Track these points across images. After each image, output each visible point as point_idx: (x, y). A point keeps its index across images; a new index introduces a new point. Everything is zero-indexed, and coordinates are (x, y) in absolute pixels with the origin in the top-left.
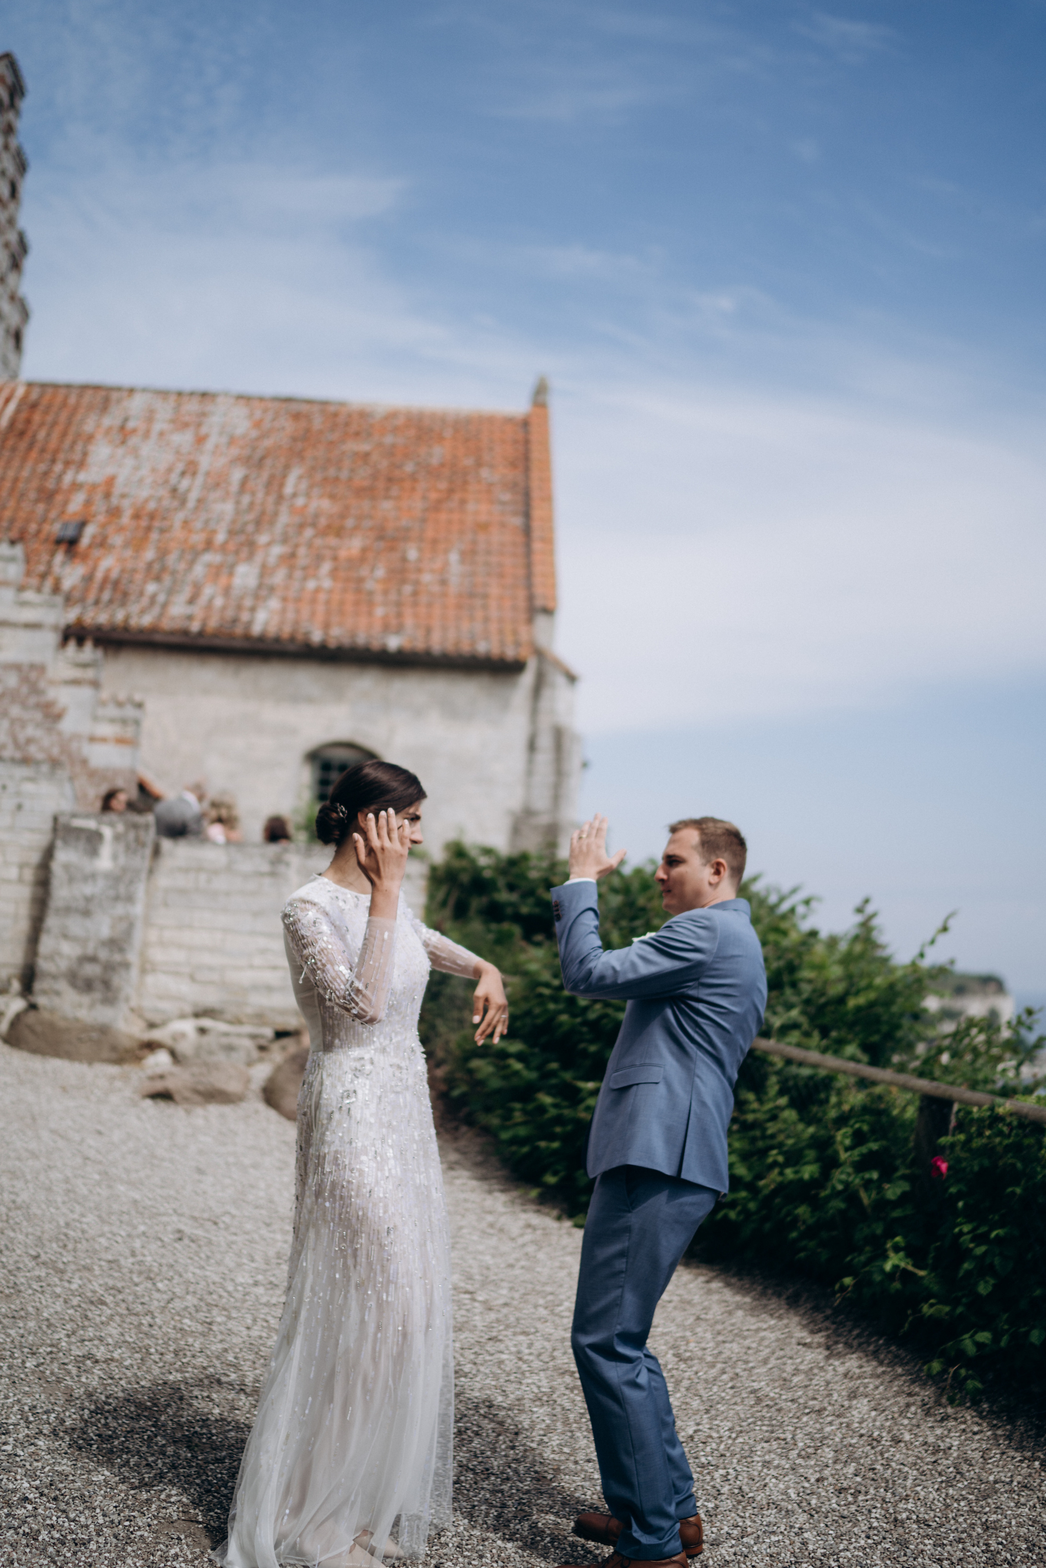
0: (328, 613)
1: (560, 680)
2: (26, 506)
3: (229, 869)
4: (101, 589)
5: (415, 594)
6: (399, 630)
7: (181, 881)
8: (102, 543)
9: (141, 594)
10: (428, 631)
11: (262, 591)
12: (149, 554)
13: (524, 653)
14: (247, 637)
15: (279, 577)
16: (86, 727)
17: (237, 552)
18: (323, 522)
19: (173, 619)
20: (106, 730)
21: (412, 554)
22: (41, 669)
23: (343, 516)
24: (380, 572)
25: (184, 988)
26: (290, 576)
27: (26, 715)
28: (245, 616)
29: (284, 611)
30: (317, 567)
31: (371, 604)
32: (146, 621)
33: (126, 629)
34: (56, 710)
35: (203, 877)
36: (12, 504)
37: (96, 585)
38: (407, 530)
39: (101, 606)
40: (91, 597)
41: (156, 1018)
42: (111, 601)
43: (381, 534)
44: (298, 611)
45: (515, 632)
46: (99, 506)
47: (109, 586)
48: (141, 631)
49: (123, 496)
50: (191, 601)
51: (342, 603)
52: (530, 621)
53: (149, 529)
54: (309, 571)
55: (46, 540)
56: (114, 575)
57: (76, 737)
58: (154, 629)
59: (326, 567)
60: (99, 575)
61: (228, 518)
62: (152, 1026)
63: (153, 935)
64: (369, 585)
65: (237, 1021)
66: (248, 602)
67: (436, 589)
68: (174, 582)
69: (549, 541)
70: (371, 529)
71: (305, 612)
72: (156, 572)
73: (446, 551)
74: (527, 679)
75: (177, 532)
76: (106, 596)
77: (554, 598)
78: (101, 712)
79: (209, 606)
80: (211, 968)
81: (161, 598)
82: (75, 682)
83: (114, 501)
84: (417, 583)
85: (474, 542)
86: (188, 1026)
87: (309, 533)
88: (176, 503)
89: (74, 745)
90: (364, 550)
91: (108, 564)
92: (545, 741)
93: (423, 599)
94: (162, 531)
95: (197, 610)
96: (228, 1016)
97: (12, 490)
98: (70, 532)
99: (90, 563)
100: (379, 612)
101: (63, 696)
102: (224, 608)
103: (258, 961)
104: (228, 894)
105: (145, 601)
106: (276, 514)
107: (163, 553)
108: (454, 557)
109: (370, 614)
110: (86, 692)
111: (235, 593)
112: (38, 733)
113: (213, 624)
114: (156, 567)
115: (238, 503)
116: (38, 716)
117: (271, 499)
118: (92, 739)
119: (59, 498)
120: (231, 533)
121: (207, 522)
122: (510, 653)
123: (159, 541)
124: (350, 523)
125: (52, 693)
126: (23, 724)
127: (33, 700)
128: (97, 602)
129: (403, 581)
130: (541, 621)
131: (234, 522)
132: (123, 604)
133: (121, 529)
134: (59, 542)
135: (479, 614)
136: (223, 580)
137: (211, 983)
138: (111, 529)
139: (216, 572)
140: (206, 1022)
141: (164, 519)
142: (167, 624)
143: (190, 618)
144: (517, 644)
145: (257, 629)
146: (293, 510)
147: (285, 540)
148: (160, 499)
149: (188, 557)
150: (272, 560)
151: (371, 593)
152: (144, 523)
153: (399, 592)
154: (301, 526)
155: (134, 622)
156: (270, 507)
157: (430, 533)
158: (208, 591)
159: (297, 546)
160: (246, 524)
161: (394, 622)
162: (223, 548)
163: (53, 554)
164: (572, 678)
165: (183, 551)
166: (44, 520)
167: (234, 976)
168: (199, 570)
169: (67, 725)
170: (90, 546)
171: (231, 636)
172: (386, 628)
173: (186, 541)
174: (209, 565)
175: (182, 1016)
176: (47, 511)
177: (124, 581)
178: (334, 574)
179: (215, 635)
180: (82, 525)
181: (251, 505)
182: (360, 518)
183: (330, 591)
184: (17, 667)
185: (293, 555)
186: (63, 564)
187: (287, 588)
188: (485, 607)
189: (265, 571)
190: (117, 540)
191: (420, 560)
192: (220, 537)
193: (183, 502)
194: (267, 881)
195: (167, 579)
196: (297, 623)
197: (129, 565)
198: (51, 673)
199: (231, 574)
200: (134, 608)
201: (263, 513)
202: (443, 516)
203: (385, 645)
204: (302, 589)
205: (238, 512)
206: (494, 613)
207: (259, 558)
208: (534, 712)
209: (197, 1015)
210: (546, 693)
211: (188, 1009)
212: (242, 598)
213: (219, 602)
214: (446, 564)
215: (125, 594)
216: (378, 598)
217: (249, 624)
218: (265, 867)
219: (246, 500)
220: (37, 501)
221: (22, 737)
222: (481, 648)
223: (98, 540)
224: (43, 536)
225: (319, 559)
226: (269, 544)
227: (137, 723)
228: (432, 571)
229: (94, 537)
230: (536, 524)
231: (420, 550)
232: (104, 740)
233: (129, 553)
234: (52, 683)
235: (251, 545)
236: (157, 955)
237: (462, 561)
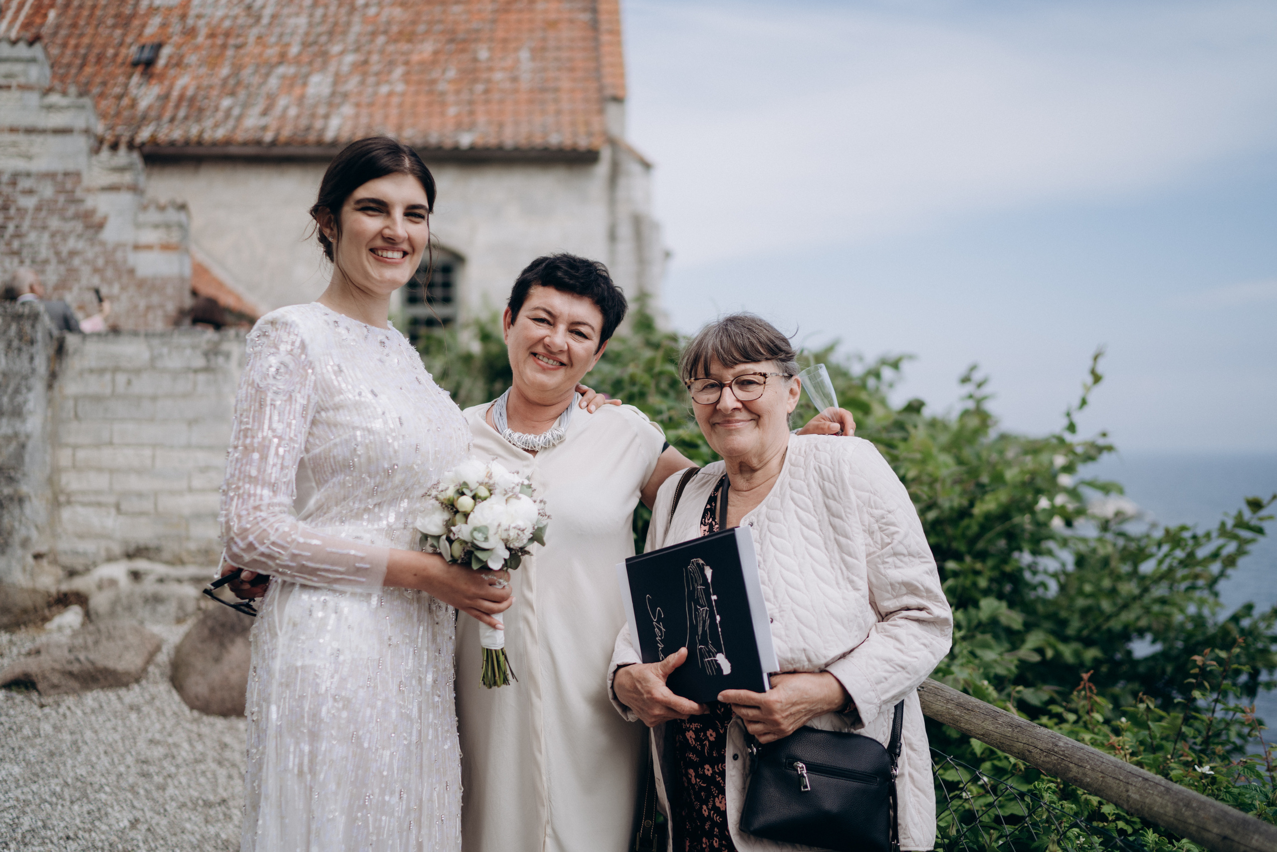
0: (401, 115)
1: (635, 168)
2: (104, 32)
3: (153, 365)
4: (177, 106)
5: (487, 91)
6: (471, 127)
7: (94, 385)
8: (178, 63)
9: (217, 109)
10: (501, 125)
11: (335, 99)
12: (225, 71)
13: (596, 142)
14: (319, 143)
15: (352, 84)
16: (129, 235)
17: (311, 63)
18: (395, 29)
19: (247, 130)
20: (150, 236)
21: (483, 54)
22: (76, 175)
23: (414, 23)
24: (452, 73)
25: (110, 522)
26: (362, 83)
27: (68, 226)
28: (318, 124)
29: (357, 116)
30: (390, 72)
31: (443, 104)
32: (220, 134)
33: (199, 143)
34: (97, 218)
35: (121, 378)
36: (90, 31)
37: (171, 104)
38: (477, 31)
39: (176, 123)
40: (167, 115)
41: (78, 563)
42: (186, 118)
43: (452, 37)
44: (371, 116)
45: (587, 124)
46: (176, 27)
47: (185, 104)
48: (214, 144)
49: (199, 16)
50: (265, 113)
51: (415, 105)
52: (601, 112)
53: (224, 46)
54: (382, 77)
55: (123, 64)
56: (190, 92)
57: (119, 246)
58: (228, 142)
59: (399, 71)
60: (175, 94)
61: (301, 31)
62: (72, 573)
63: (65, 457)
64: (442, 86)
65: (179, 561)
66: (322, 111)
67: (508, 85)
68: (249, 95)
69: (616, 32)
70: (443, 32)
71: (378, 117)
72: (231, 88)
73: (517, 50)
74: (602, 169)
75: (252, 48)
76: (182, 113)
77: (623, 87)
78: (142, 217)
79: (283, 116)
80: (140, 495)
81: (236, 112)
82: (113, 188)
83: (190, 22)
84: (489, 81)
85: (544, 39)
86: (119, 571)
87: (381, 40)
88: (251, 21)
89: (119, 255)
90: (436, 53)
91: (184, 82)
92: (625, 231)
93: (496, 96)
94: (238, 47)
95: (271, 121)
96: (166, 555)
97: (91, 16)
98: (146, 54)
99: (167, 83)
100: (452, 111)
101: (102, 204)
102: (298, 117)
103: (198, 482)
104: (154, 398)
105: (220, 115)
106: (349, 24)
107: (237, 69)
108: (524, 55)
109: (443, 114)
110: (126, 199)
111: (309, 101)
112: (81, 245)
113: (286, 133)
114: (232, 82)
115: (311, 15)
116: (79, 226)
117: (344, 10)
118: (137, 247)
119: (136, 23)
120: (305, 45)
121: (281, 35)
122: (583, 143)
123: (234, 57)
124: (421, 28)
125: (90, 202)
126: (65, 237)
127: (71, 211)
128: (172, 120)
129: (475, 81)
130: (612, 109)
131: (307, 34)
132: (199, 120)
133: (197, 48)
134: (135, 64)
135: (551, 108)
136: (297, 91)
137: (142, 514)
138: (185, 49)
139: (290, 83)
140: (141, 564)
141: (239, 36)
142: (240, 136)
143: (264, 128)
144: (590, 134)
145: (329, 135)
146: (365, 20)
147: (357, 50)
148: (236, 17)
149: (263, 71)
150: (345, 68)
151: (442, 94)
152: (219, 41)
153: (471, 91)
154: (374, 34)
155: (207, 136)
156: (343, 19)
157: (500, 34)
158: (282, 102)
159: (369, 53)
160: (320, 35)
161: (466, 120)
162: (297, 61)
163: (130, 76)
164: (647, 166)
165: (258, 66)
166: (121, 44)
167: (168, 503)
168: (273, 82)
169: (109, 234)
170: (166, 66)
171: (304, 144)
172: (459, 127)
173: (261, 55)
174: (283, 77)
175: (110, 559)
176: (124, 35)
177: (199, 98)
178: (406, 78)
179: (288, 144)
180: (159, 47)
181: (325, 16)
182: (431, 23)
183: (403, 94)
184: (50, 176)
185: (366, 62)
186: (140, 85)
187: (360, 94)
188: (556, 101)
189: (338, 79)
190: (192, 59)
191: (490, 59)
192: (294, 50)
193: (258, 19)
194: (202, 377)
195: (242, 94)
196: (369, 127)
197: (205, 82)
198: (86, 181)
199: (305, 84)
200: (208, 123)
201: (336, 24)
202: (513, 17)
203: (457, 142)
204: (375, 94)
205: (310, 25)
206: (566, 106)
207: (332, 68)
208: (612, 202)
209: (130, 556)
210: (622, 182)
211: (117, 549)
212: (315, 106)
213: (293, 112)
214: (517, 61)
215: (201, 110)
216: (451, 98)
217: (323, 130)
218: (200, 362)
219: (319, 12)
220: (114, 26)
221: (64, 250)
222: (554, 140)
223: (174, 61)
224: (120, 60)
225: (392, 64)
226: (342, 53)
227: (182, 227)
228: (504, 69)
229: (170, 57)
230: (604, 17)
231: (490, 49)
232: (149, 247)
233: (203, 70)
234: (89, 190)
235: (324, 55)
236: (71, 482)
237: (533, 59)
